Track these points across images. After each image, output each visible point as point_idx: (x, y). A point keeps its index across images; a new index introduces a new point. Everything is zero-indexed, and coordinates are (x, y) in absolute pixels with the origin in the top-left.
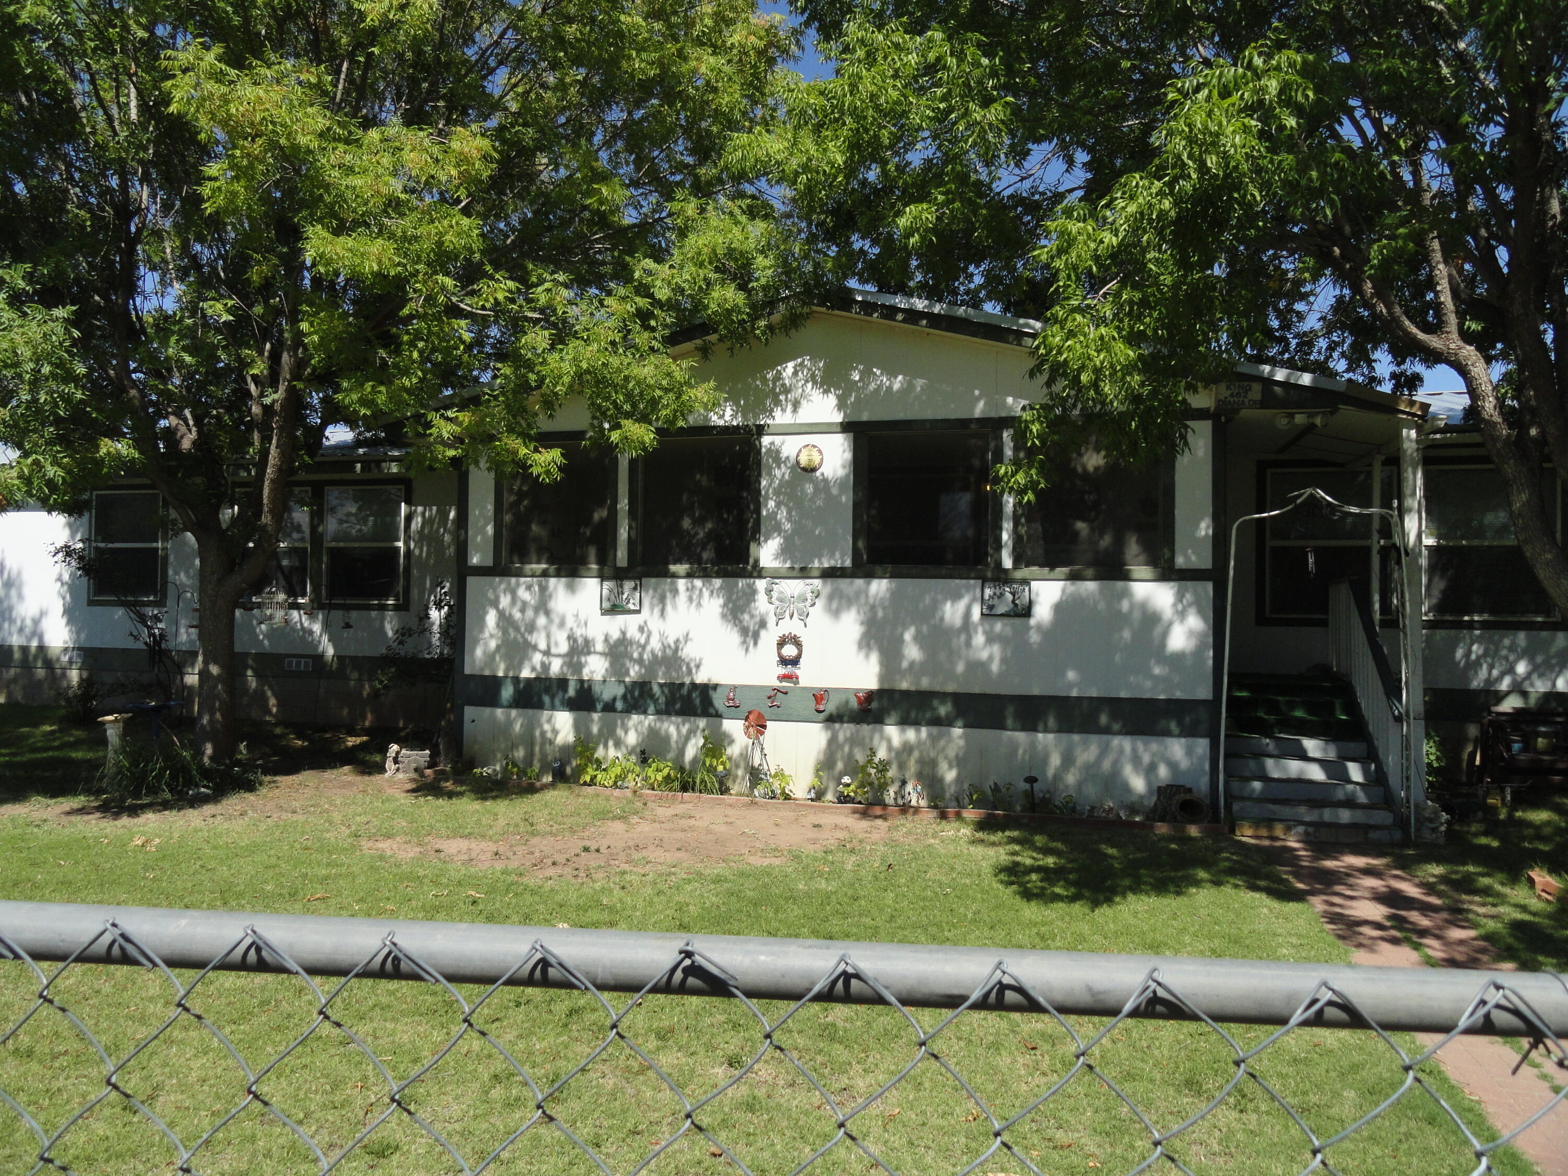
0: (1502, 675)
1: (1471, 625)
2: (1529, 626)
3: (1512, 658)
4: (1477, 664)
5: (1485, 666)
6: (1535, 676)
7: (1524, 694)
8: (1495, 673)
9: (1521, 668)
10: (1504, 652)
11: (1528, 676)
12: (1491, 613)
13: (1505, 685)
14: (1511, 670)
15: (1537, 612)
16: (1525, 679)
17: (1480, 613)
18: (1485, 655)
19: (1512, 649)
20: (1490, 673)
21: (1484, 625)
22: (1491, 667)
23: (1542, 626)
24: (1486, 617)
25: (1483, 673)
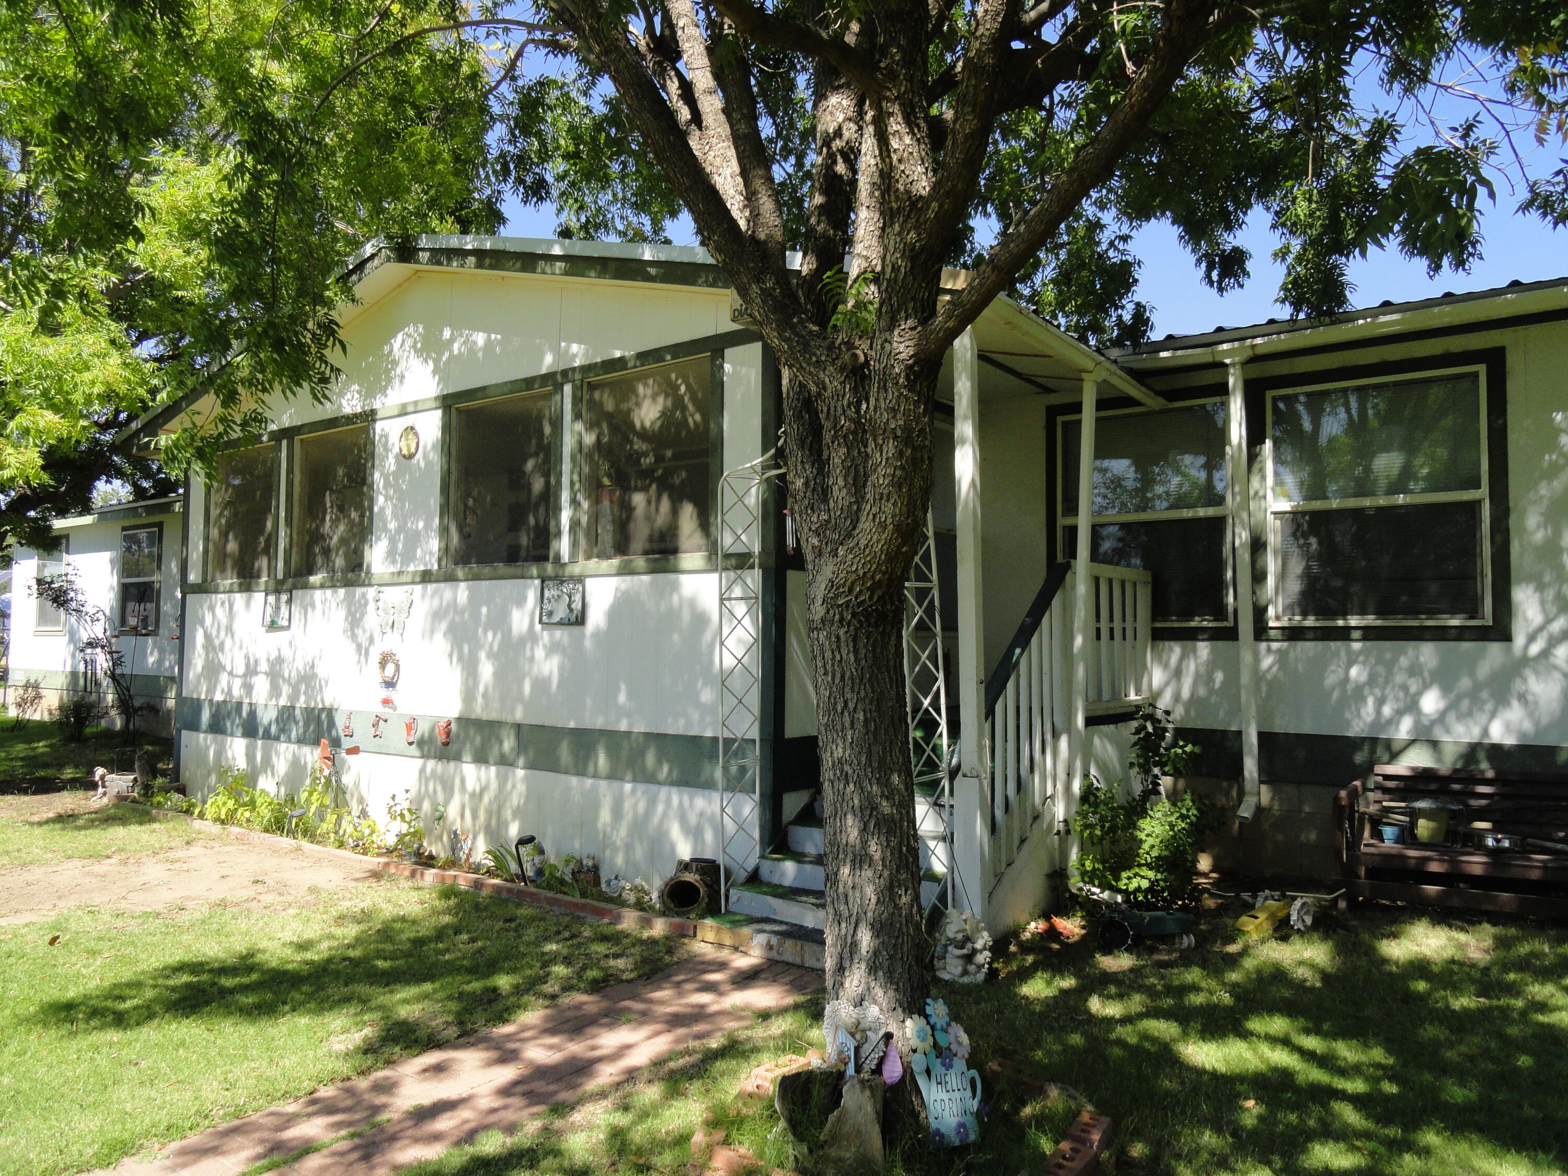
0: (1399, 713)
1: (1344, 634)
2: (1441, 634)
3: (1413, 689)
4: (1359, 695)
5: (1370, 701)
6: (1451, 718)
7: (1435, 745)
8: (1387, 710)
9: (1431, 702)
10: (1399, 678)
11: (1441, 718)
12: (1381, 613)
13: (1404, 729)
14: (1412, 706)
15: (1453, 612)
16: (1433, 723)
17: (1363, 612)
18: (1372, 680)
19: (1414, 670)
20: (1378, 712)
21: (1369, 634)
22: (1381, 702)
23: (1461, 634)
24: (1371, 620)
25: (1368, 710)
